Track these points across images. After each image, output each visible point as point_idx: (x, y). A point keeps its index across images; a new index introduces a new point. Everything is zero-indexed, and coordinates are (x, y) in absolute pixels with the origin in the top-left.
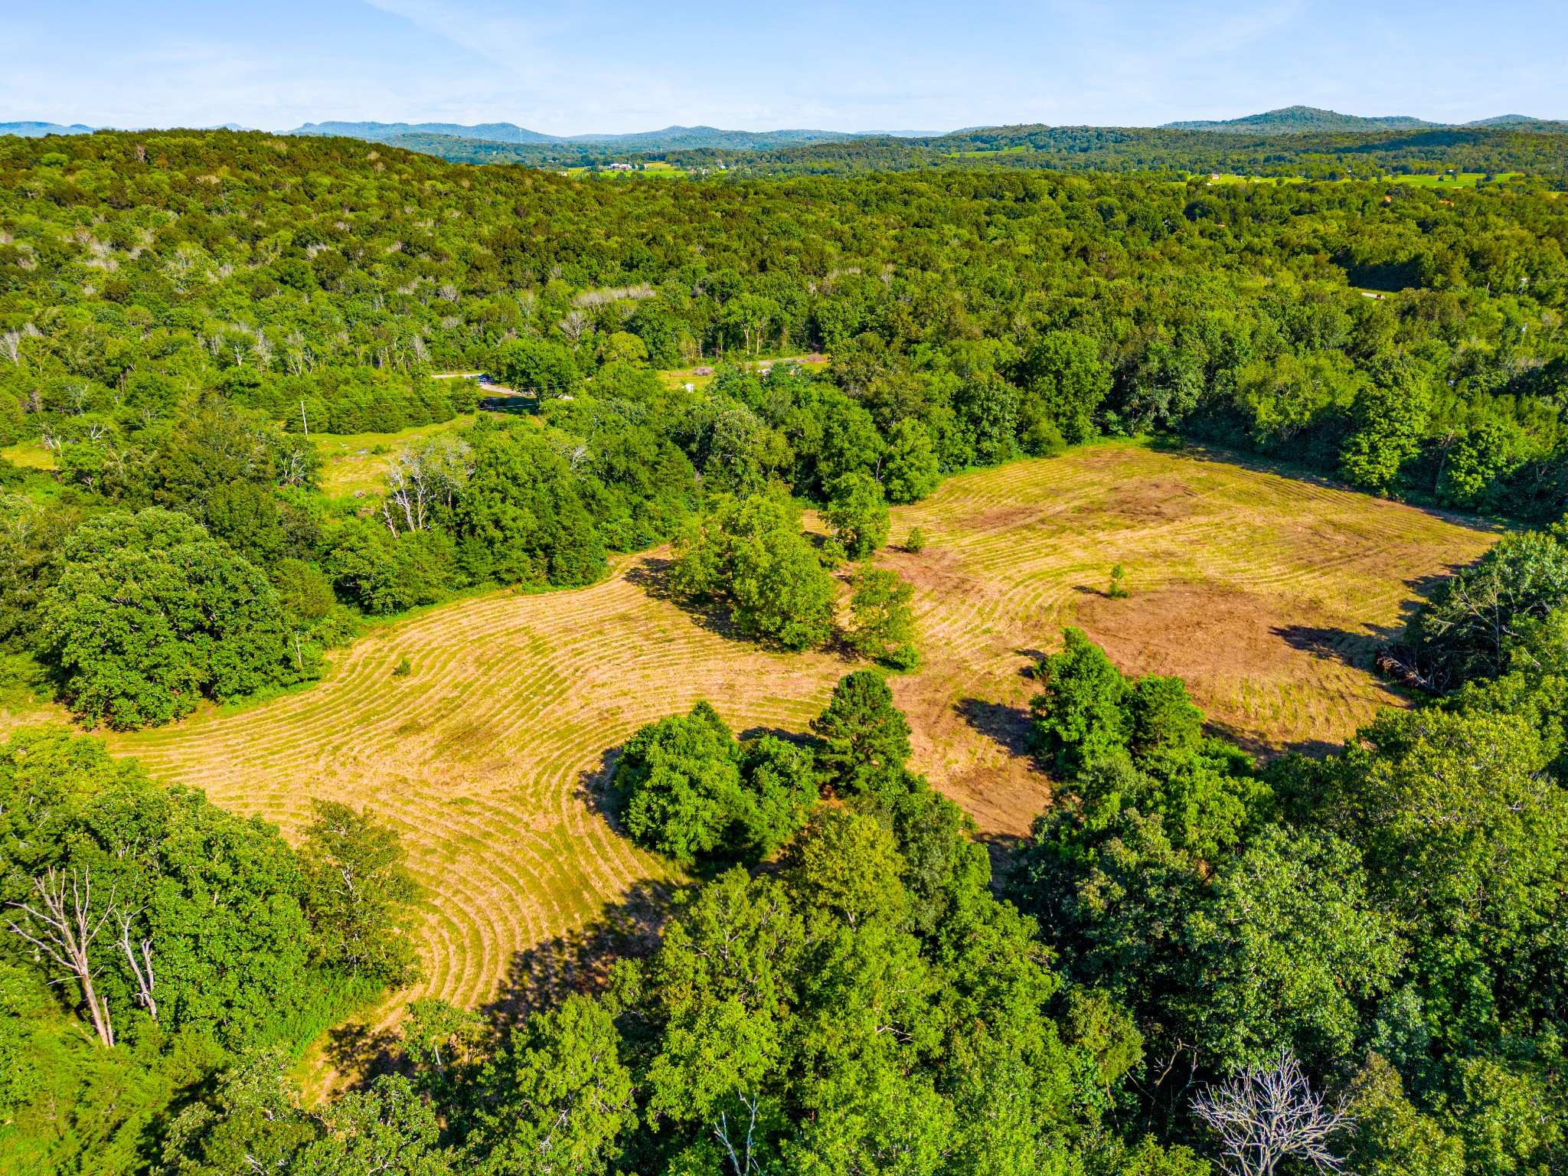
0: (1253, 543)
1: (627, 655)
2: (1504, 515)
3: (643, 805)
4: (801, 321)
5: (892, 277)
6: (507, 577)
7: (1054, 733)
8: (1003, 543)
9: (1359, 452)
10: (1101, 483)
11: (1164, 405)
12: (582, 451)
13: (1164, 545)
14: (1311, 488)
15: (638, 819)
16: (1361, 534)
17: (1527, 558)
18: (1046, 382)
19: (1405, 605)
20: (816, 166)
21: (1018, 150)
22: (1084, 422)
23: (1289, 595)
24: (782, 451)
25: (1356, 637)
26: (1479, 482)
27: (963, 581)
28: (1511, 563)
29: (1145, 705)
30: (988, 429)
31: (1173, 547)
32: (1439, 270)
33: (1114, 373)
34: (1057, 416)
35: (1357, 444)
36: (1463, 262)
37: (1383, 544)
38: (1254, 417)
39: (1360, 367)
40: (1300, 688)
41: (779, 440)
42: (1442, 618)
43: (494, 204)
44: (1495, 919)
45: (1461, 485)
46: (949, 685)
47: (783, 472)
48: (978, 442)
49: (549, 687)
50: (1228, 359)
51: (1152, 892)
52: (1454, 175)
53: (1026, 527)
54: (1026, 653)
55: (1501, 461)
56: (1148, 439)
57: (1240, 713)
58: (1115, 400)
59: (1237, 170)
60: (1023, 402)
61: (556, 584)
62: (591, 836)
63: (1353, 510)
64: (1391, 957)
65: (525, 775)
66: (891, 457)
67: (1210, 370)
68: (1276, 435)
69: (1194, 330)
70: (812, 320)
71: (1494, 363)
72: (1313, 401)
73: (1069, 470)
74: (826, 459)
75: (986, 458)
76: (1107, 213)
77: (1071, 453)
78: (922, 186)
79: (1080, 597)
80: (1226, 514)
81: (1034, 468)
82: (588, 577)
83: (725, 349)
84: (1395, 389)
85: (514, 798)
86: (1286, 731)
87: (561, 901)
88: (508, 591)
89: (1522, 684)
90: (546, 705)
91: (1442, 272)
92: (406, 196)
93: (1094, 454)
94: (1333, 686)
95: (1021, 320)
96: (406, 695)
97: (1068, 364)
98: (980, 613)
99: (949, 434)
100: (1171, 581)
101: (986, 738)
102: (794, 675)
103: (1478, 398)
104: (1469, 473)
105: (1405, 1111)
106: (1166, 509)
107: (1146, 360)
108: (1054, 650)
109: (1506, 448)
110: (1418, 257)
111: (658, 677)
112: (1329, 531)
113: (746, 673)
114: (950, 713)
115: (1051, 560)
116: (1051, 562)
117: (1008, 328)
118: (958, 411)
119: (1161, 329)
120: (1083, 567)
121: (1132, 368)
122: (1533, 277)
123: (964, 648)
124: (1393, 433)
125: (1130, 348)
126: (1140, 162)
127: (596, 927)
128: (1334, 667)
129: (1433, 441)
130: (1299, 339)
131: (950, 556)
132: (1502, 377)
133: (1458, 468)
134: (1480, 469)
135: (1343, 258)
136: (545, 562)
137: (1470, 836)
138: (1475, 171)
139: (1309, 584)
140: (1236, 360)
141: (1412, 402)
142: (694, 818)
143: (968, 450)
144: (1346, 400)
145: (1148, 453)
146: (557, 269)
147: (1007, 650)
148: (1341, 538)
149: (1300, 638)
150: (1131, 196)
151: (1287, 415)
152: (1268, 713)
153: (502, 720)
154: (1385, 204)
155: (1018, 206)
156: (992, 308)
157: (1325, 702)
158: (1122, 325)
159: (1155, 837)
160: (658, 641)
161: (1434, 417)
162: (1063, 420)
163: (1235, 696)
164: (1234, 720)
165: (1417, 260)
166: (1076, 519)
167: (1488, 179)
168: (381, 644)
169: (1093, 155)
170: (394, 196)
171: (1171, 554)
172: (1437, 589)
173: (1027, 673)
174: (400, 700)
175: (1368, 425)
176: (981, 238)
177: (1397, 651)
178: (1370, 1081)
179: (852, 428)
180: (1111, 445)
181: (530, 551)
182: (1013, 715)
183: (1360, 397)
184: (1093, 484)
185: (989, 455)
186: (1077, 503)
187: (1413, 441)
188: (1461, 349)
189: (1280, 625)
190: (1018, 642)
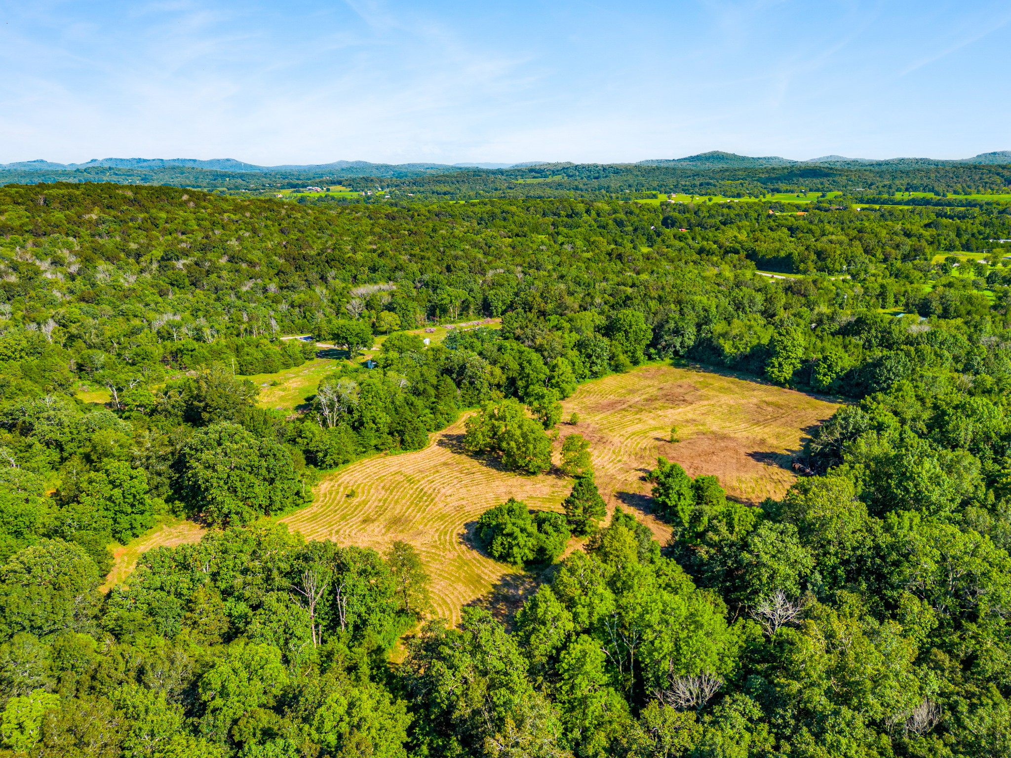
0: (731, 414)
1: (455, 481)
2: (842, 395)
3: (499, 543)
4: (480, 302)
5: (522, 275)
6: (382, 447)
7: (664, 503)
8: (615, 418)
9: (774, 367)
10: (653, 386)
11: (678, 345)
12: (404, 382)
13: (690, 416)
14: (753, 384)
15: (497, 549)
16: (779, 406)
17: (850, 417)
18: (620, 335)
19: (802, 440)
20: (439, 189)
21: (557, 178)
22: (640, 354)
23: (751, 437)
24: (500, 376)
25: (782, 456)
26: (829, 380)
27: (602, 438)
28: (844, 419)
29: (702, 489)
30: (595, 360)
31: (694, 417)
32: (802, 261)
33: (653, 330)
34: (626, 352)
35: (772, 363)
36: (813, 257)
37: (790, 412)
38: (723, 350)
39: (769, 323)
40: (762, 479)
41: (497, 371)
42: (818, 444)
43: (266, 226)
44: (843, 548)
45: (822, 381)
46: (610, 486)
47: (498, 386)
48: (591, 367)
49: (425, 498)
50: (707, 321)
51: (726, 549)
52: (805, 193)
53: (624, 409)
54: (640, 470)
55: (838, 369)
56: (672, 361)
57: (738, 491)
58: (654, 344)
59: (686, 191)
60: (611, 346)
61: (406, 449)
62: (474, 559)
63: (774, 395)
64: (810, 562)
65: (433, 536)
66: (554, 377)
67: (699, 326)
68: (734, 358)
69: (689, 307)
70: (485, 300)
71: (832, 319)
72: (750, 342)
73: (636, 379)
74: (521, 379)
75: (595, 375)
76: (620, 223)
77: (635, 370)
78: (513, 209)
79: (657, 443)
80: (716, 399)
81: (619, 379)
82: (421, 445)
83: (440, 317)
84: (788, 337)
85: (433, 546)
86: (758, 497)
87: (473, 584)
88: (382, 454)
89: (848, 468)
90: (427, 506)
91: (803, 262)
92: (214, 223)
93: (647, 370)
94: (775, 477)
95: (598, 300)
96: (358, 506)
97: (630, 326)
98: (614, 452)
99: (577, 364)
100: (697, 434)
101: (632, 508)
102: (538, 486)
103: (825, 338)
104: (825, 375)
105: (819, 605)
106: (687, 397)
107: (667, 322)
108: (653, 468)
109: (840, 364)
110: (790, 254)
111: (474, 490)
112: (764, 406)
113: (515, 486)
114: (613, 498)
115: (639, 425)
116: (639, 427)
117: (592, 304)
118: (581, 352)
119: (673, 306)
120: (656, 429)
121: (660, 326)
122: (849, 264)
123: (611, 469)
124: (788, 357)
125: (659, 316)
126: (630, 186)
127: (492, 593)
128: (775, 469)
129: (807, 361)
130: (739, 308)
131: (592, 426)
132: (836, 326)
133: (819, 373)
134: (829, 373)
135: (752, 255)
136: (399, 439)
137: (832, 518)
138: (816, 191)
139: (759, 432)
140: (711, 321)
141: (795, 342)
142: (525, 545)
143: (587, 371)
144: (765, 341)
145: (673, 369)
146: (333, 272)
147: (631, 469)
148: (770, 409)
149: (759, 457)
150: (631, 213)
151: (739, 349)
152: (750, 490)
153: (410, 514)
154: (769, 216)
155: (569, 220)
156: (580, 293)
157: (773, 484)
158: (653, 304)
159: (723, 529)
160: (467, 474)
161: (806, 349)
162: (629, 354)
163: (735, 484)
164: (737, 494)
165: (789, 256)
166: (646, 405)
167: (823, 196)
168: (332, 484)
169: (603, 182)
170: (206, 223)
171: (694, 420)
172: (814, 431)
173: (643, 479)
174: (356, 509)
175: (777, 354)
176: (555, 242)
177: (801, 460)
178: (807, 600)
179: (533, 363)
180: (653, 366)
181: (391, 433)
182: (642, 498)
183: (772, 340)
184: (649, 386)
185: (596, 373)
186: (644, 397)
187: (798, 361)
188: (816, 312)
189: (750, 451)
190: (635, 465)
